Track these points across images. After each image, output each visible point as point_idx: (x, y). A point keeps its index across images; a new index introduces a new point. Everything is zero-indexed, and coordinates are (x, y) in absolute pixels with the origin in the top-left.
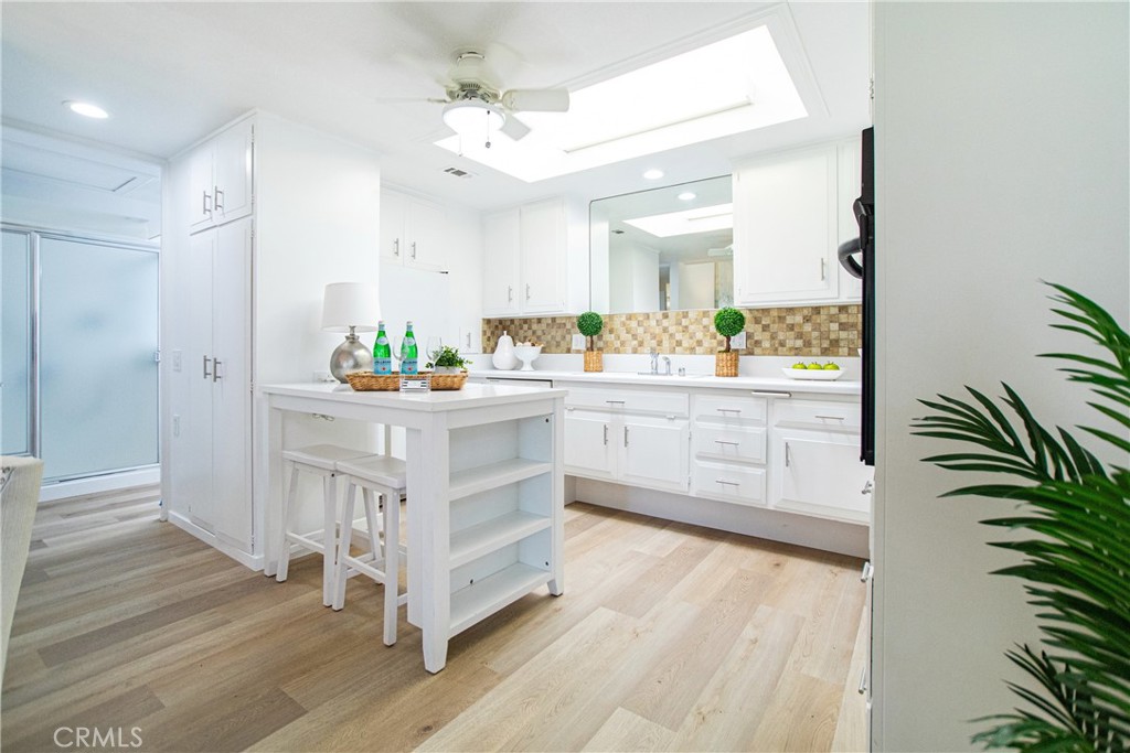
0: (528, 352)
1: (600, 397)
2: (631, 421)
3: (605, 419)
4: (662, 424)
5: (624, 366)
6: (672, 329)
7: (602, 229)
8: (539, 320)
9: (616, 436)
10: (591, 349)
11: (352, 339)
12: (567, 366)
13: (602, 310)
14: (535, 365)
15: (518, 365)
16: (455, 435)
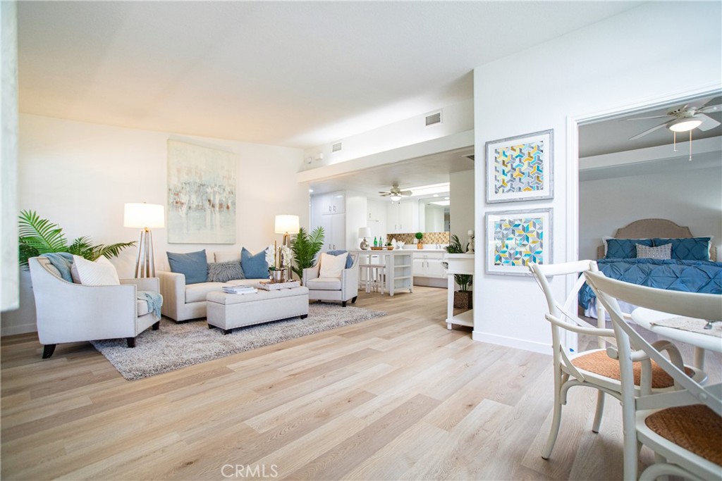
0: (401, 244)
1: (421, 255)
2: (429, 261)
3: (423, 260)
4: (436, 261)
5: (428, 247)
6: (442, 237)
7: (423, 206)
8: (404, 234)
9: (425, 265)
10: (419, 243)
11: (365, 240)
12: (412, 248)
13: (423, 232)
14: (403, 248)
15: (398, 247)
16: (395, 256)
